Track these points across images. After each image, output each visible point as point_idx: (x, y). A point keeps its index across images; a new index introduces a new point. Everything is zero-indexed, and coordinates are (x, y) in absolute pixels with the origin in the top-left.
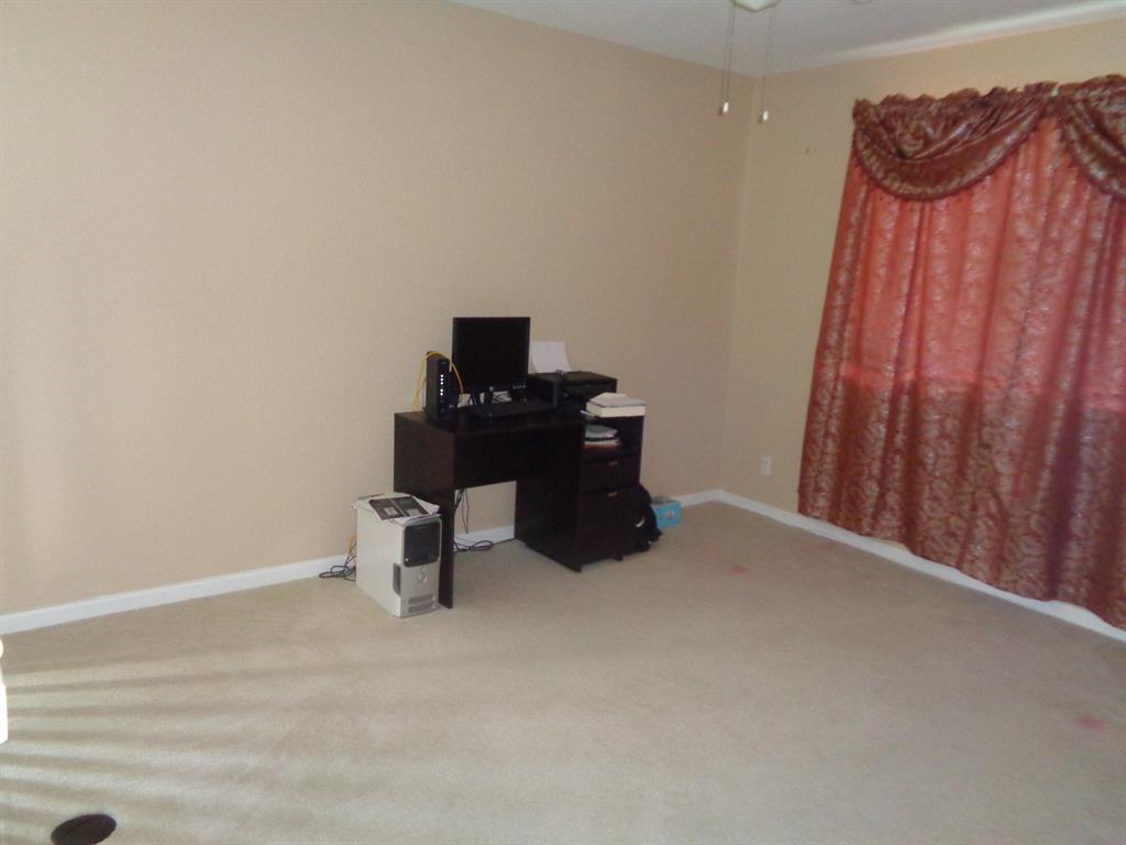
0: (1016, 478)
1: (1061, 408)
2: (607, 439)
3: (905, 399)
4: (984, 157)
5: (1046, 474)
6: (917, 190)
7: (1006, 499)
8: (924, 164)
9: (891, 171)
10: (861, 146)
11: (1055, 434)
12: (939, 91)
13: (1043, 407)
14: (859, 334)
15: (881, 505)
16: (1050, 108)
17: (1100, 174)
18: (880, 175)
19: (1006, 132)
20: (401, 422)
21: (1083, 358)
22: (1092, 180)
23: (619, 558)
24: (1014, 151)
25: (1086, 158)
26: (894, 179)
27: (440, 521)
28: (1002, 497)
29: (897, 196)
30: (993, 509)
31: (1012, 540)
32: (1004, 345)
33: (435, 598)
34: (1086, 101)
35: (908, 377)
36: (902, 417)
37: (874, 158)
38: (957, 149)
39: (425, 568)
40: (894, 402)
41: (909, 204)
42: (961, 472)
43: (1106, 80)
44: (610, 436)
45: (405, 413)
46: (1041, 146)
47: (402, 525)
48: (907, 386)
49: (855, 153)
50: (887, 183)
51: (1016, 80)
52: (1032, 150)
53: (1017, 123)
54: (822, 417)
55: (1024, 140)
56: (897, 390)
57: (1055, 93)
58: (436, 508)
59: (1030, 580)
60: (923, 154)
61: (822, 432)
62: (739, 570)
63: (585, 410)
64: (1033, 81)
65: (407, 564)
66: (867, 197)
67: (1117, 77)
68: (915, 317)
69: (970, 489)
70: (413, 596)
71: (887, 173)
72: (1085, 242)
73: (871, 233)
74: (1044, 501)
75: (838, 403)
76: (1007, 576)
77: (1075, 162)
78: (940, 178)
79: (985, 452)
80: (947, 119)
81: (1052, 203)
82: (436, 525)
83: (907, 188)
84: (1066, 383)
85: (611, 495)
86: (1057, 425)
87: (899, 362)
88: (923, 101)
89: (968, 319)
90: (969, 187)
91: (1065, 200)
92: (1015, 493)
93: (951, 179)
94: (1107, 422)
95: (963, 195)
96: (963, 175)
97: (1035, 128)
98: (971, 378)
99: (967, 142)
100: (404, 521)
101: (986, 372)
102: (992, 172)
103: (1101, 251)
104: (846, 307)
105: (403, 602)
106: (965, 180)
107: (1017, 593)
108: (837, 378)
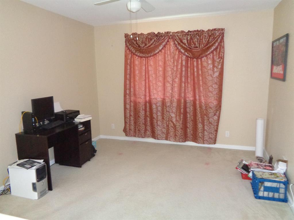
0: (176, 117)
1: (183, 101)
2: (81, 128)
3: (148, 104)
4: (158, 48)
5: (182, 115)
6: (143, 55)
7: (175, 122)
8: (145, 49)
9: (137, 51)
10: (128, 45)
11: (182, 107)
12: (146, 32)
13: (179, 101)
14: (135, 90)
15: (146, 130)
16: (171, 37)
17: (183, 51)
18: (134, 52)
19: (162, 42)
20: (18, 136)
21: (185, 90)
22: (182, 52)
23: (89, 160)
24: (165, 46)
25: (180, 48)
26: (138, 53)
27: (45, 164)
28: (174, 122)
29: (139, 56)
30: (172, 125)
31: (177, 131)
32: (169, 88)
33: (47, 189)
34: (177, 36)
35: (148, 99)
36: (148, 108)
37: (132, 48)
38: (152, 46)
39: (43, 181)
40: (145, 105)
41: (142, 59)
42: (163, 118)
43: (181, 32)
44: (82, 127)
45: (18, 133)
46: (170, 45)
47: (35, 169)
48: (148, 101)
49: (127, 46)
50: (136, 53)
51: (163, 31)
52: (168, 46)
53: (165, 40)
54: (128, 112)
55: (166, 44)
56: (146, 102)
57: (171, 34)
58: (43, 160)
59: (182, 138)
60: (146, 47)
61: (129, 115)
62: (120, 154)
63: (74, 121)
64: (166, 31)
65: (38, 181)
66: (131, 57)
67: (183, 31)
68: (147, 84)
69: (166, 122)
70: (41, 191)
71: (136, 51)
72: (182, 65)
73: (134, 65)
74: (182, 121)
75: (132, 107)
76: (177, 139)
77: (178, 48)
78: (149, 52)
79: (168, 113)
80: (149, 39)
81: (174, 57)
82: (44, 166)
83: (141, 55)
84: (183, 95)
85: (86, 143)
86: (182, 104)
87: (145, 95)
88: (142, 34)
89: (160, 84)
90: (156, 54)
91: (176, 57)
92: (176, 120)
93: (152, 52)
94: (191, 102)
95: (155, 56)
96: (154, 51)
97: (168, 41)
98: (162, 97)
99: (155, 44)
100: (34, 168)
101: (165, 95)
102: (160, 51)
103: (185, 67)
104: (130, 84)
105: (38, 194)
106: (155, 53)
107: (180, 142)
108: (131, 101)
